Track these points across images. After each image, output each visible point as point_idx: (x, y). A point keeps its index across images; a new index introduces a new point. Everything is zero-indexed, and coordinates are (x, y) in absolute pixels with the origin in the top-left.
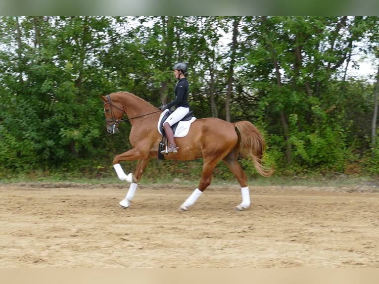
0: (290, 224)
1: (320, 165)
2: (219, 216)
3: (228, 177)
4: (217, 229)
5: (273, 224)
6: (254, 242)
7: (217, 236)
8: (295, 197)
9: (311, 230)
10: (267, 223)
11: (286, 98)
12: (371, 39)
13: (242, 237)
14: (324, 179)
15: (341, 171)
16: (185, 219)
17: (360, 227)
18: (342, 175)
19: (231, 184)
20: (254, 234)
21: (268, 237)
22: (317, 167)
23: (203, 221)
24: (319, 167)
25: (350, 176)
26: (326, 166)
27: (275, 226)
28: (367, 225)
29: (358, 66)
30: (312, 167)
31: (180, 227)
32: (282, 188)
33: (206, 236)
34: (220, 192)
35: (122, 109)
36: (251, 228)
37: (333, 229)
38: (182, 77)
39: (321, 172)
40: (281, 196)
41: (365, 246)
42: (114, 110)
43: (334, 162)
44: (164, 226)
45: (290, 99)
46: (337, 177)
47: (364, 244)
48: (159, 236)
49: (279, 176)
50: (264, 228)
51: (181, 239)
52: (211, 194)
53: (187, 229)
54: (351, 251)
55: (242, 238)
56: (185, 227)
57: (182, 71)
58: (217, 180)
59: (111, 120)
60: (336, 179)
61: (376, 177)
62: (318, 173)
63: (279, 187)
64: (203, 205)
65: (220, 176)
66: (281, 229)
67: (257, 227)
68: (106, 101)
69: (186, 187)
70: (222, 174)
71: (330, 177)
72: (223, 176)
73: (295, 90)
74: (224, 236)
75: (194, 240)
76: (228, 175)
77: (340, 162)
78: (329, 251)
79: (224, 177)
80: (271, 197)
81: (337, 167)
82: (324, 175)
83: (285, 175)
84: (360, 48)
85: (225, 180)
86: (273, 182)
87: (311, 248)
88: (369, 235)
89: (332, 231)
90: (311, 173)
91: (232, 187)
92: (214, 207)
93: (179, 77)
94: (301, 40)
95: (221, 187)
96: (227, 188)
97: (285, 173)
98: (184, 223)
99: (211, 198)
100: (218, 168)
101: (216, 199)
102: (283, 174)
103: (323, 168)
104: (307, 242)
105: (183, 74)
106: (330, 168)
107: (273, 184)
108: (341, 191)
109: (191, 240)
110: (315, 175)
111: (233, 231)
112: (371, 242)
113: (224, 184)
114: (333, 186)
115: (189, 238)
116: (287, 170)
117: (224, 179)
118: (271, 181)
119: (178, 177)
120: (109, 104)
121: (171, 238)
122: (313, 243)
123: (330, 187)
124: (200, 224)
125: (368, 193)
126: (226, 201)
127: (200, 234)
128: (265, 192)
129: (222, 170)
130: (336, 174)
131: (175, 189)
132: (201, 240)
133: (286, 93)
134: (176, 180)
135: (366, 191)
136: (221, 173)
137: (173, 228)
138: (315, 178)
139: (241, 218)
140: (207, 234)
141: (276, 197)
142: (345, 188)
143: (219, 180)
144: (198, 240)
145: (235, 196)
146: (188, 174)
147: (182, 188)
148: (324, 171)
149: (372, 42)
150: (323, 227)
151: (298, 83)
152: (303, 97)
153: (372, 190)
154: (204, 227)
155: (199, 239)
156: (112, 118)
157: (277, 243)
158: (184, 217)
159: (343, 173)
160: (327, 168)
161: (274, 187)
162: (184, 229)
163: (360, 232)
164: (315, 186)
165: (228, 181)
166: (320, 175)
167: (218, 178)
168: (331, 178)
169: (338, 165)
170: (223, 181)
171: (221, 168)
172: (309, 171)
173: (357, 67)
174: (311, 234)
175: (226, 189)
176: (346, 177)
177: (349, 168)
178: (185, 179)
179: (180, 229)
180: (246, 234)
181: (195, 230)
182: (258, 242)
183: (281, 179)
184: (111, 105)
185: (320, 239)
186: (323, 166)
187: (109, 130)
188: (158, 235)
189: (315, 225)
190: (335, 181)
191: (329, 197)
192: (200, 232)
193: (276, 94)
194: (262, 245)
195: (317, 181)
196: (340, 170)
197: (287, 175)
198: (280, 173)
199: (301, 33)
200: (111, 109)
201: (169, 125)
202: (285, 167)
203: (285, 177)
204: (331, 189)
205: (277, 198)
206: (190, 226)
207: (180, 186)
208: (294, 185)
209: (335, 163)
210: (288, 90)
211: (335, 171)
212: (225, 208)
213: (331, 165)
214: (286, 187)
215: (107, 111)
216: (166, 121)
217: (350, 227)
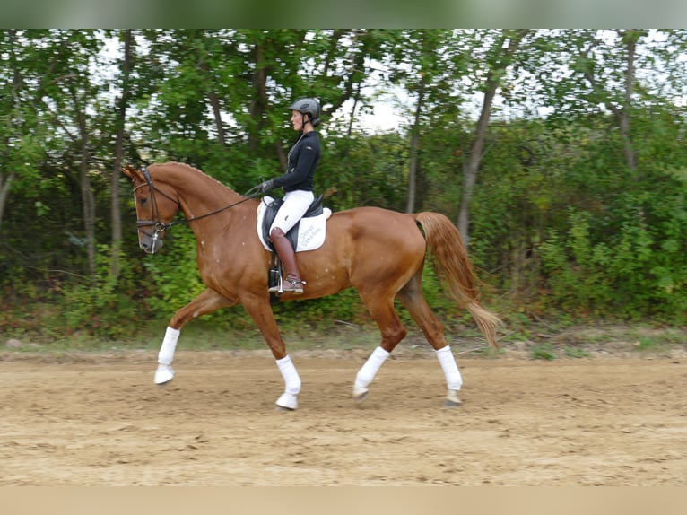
0: (275, 428)
1: (306, 307)
2: (122, 416)
3: (120, 334)
4: (130, 444)
5: (242, 430)
6: (220, 468)
7: (138, 458)
8: (263, 372)
9: (324, 439)
10: (228, 427)
11: (239, 173)
12: (395, 57)
13: (192, 459)
14: (313, 334)
15: (348, 318)
16: (54, 426)
17: (417, 430)
18: (349, 326)
19: (130, 349)
20: (213, 452)
21: (245, 457)
22: (299, 311)
23: (95, 427)
24: (304, 310)
25: (365, 327)
26: (316, 309)
27: (246, 433)
28: (426, 425)
29: (372, 107)
30: (288, 310)
31: (52, 442)
32: (235, 355)
33: (118, 459)
34: (108, 365)
35: (174, 198)
36: (201, 440)
37: (367, 436)
38: (309, 128)
39: (308, 321)
40: (236, 371)
41: (444, 469)
42: (159, 200)
43: (333, 300)
44: (17, 441)
45: (250, 174)
46: (339, 330)
47: (442, 465)
48: (16, 462)
49: (226, 330)
50: (226, 438)
51: (66, 468)
52: (91, 370)
53: (69, 447)
54: (423, 479)
55: (193, 462)
56: (63, 442)
57: (310, 115)
58: (97, 340)
59: (151, 222)
60: (338, 334)
61: (415, 328)
62: (301, 322)
63: (228, 352)
64: (79, 394)
65: (102, 333)
66: (261, 439)
67: (213, 437)
68: (142, 181)
69: (35, 358)
70: (108, 329)
71: (327, 330)
72: (110, 333)
73: (258, 156)
74: (154, 459)
75: (96, 470)
76: (121, 330)
77: (344, 299)
78: (378, 481)
79: (112, 335)
80: (215, 372)
81: (340, 309)
82: (314, 326)
83: (237, 328)
84: (381, 73)
85: (114, 339)
86: (214, 343)
87: (340, 477)
88: (441, 445)
89: (366, 440)
90: (288, 322)
91: (132, 355)
92: (105, 398)
93: (303, 127)
94: (270, 55)
95: (110, 356)
96: (123, 358)
97: (236, 324)
98: (56, 433)
99: (94, 378)
100: (99, 316)
101: (103, 380)
102: (232, 325)
103: (312, 313)
104: (328, 465)
105: (311, 121)
106: (326, 312)
107: (215, 347)
108: (352, 358)
109: (89, 470)
110: (297, 326)
111: (167, 446)
112: (452, 460)
113: (114, 348)
114: (336, 348)
115: (83, 465)
116: (240, 319)
117: (112, 338)
118: (210, 340)
119: (14, 337)
120: (148, 187)
121: (42, 466)
122: (338, 466)
123: (330, 350)
124: (91, 435)
125: (404, 360)
126: (125, 384)
127: (102, 457)
128: (201, 364)
129: (108, 321)
130: (337, 323)
131: (11, 361)
132: (110, 469)
133: (239, 161)
134: (13, 342)
135: (400, 356)
136: (106, 326)
137: (40, 445)
138: (297, 332)
139: (170, 420)
140: (117, 455)
141: (226, 372)
142: (359, 351)
143: (102, 341)
144: (101, 469)
145: (140, 372)
146: (36, 329)
147: (27, 359)
148: (315, 318)
149: (398, 63)
150: (345, 431)
151: (264, 142)
152: (273, 171)
153: (412, 355)
154: (101, 440)
155: (103, 466)
156: (153, 219)
157: (267, 469)
158: (52, 421)
159: (351, 321)
160: (319, 311)
161: (218, 352)
162: (63, 447)
163: (420, 441)
164: (300, 348)
165: (119, 342)
166: (308, 326)
167: (100, 335)
168: (327, 332)
169: (341, 306)
170: (111, 342)
171: (106, 316)
172: (284, 319)
173: (369, 110)
174: (327, 447)
175: (122, 360)
176: (357, 330)
177: (362, 311)
178: (32, 341)
179: (55, 447)
180: (196, 452)
181: (87, 447)
182: (229, 468)
183: (229, 335)
184: (152, 190)
185: (350, 458)
186: (311, 308)
187: (145, 245)
188: (10, 461)
189: (327, 429)
190: (338, 338)
191: (331, 370)
192: (100, 451)
193: (218, 163)
194: (239, 474)
195: (302, 338)
196: (345, 315)
197: (241, 328)
198: (227, 324)
199: (269, 41)
200: (153, 197)
201: (282, 232)
202: (235, 312)
203: (237, 332)
204: (331, 353)
205: (228, 376)
206: (71, 438)
207: (23, 355)
208: (258, 348)
209: (334, 303)
210: (244, 156)
211: (335, 318)
212: (129, 400)
213: (327, 306)
214: (242, 353)
215: (143, 201)
216: (274, 225)
217: (397, 431)
